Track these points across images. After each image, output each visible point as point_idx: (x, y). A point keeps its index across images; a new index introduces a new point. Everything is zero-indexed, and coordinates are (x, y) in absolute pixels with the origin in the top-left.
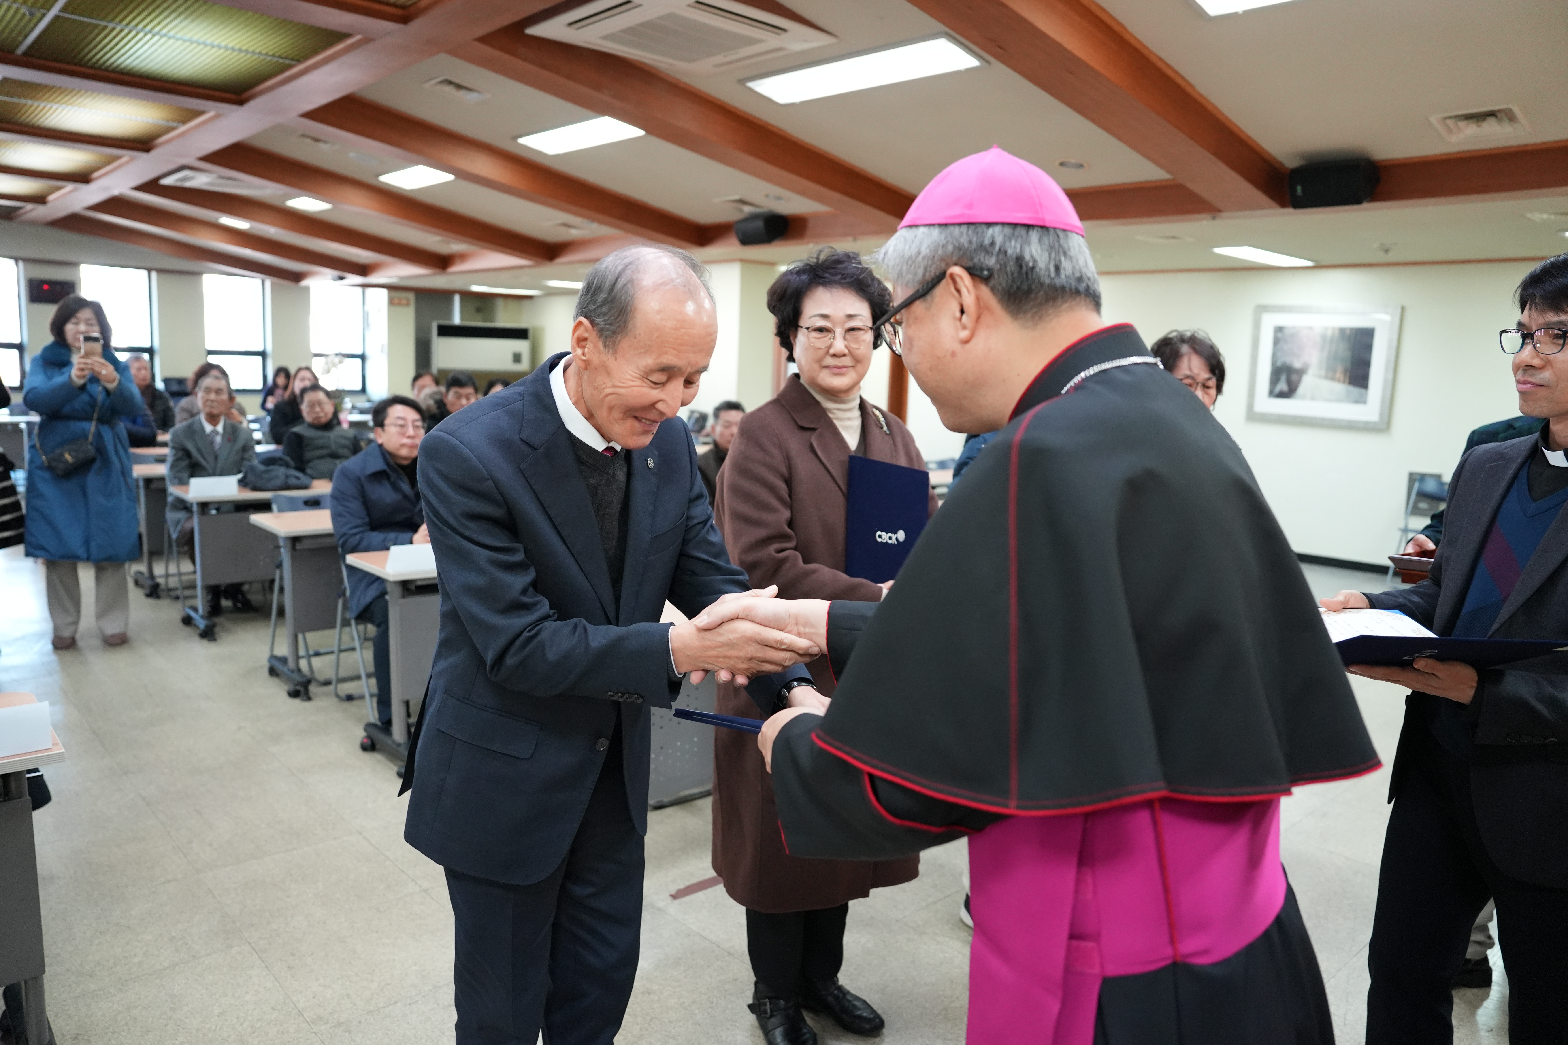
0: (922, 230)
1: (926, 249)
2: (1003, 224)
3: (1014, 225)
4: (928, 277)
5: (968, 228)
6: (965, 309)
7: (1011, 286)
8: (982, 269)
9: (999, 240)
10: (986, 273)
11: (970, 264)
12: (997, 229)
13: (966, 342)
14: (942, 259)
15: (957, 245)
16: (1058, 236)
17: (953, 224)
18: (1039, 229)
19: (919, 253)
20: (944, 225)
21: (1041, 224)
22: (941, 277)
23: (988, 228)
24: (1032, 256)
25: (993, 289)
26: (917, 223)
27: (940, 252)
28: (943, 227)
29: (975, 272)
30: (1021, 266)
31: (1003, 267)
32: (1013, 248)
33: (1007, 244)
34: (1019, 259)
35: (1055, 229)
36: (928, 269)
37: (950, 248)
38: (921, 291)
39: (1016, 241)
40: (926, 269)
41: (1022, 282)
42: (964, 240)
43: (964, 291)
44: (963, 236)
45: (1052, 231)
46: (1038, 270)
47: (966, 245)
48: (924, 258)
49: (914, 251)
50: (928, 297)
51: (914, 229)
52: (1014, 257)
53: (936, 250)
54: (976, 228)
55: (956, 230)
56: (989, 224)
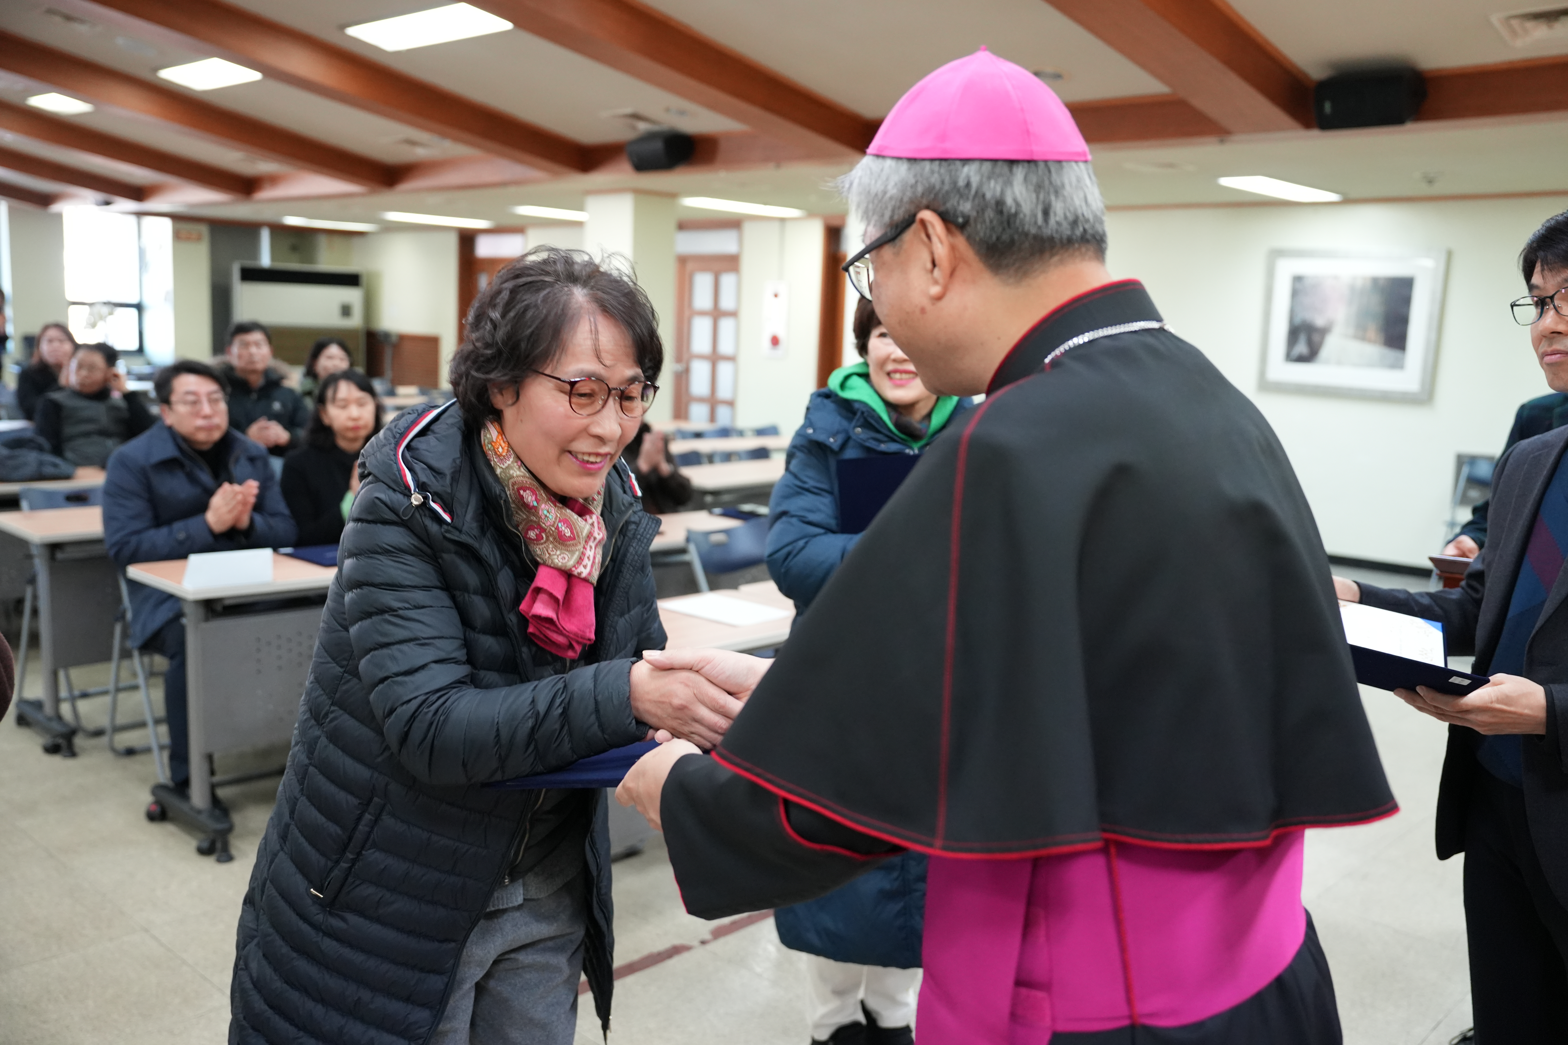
0: (889, 162)
1: (893, 187)
2: (982, 160)
3: (996, 161)
4: (896, 218)
5: (940, 165)
6: (937, 262)
7: (991, 238)
8: (956, 215)
9: (975, 180)
10: (961, 219)
11: (942, 209)
12: (975, 166)
13: (938, 298)
14: (911, 201)
15: (928, 185)
16: (1049, 170)
17: (923, 160)
18: (1026, 165)
19: (886, 191)
20: (912, 160)
21: (1030, 157)
22: (909, 221)
23: (964, 165)
24: (1015, 200)
25: (969, 239)
26: (884, 153)
27: (909, 193)
28: (913, 162)
29: (948, 219)
30: (1002, 212)
31: (981, 213)
32: (993, 189)
33: (986, 184)
34: (999, 204)
35: (1045, 162)
36: (896, 210)
37: (920, 189)
38: (887, 237)
39: (996, 182)
40: (893, 210)
41: (1003, 231)
42: (935, 179)
43: (935, 239)
44: (933, 174)
45: (1042, 164)
46: (1021, 216)
47: (938, 185)
48: (891, 197)
49: (880, 188)
50: (897, 243)
51: (881, 160)
52: (993, 201)
53: (905, 190)
54: (949, 165)
55: (927, 167)
56: (966, 161)
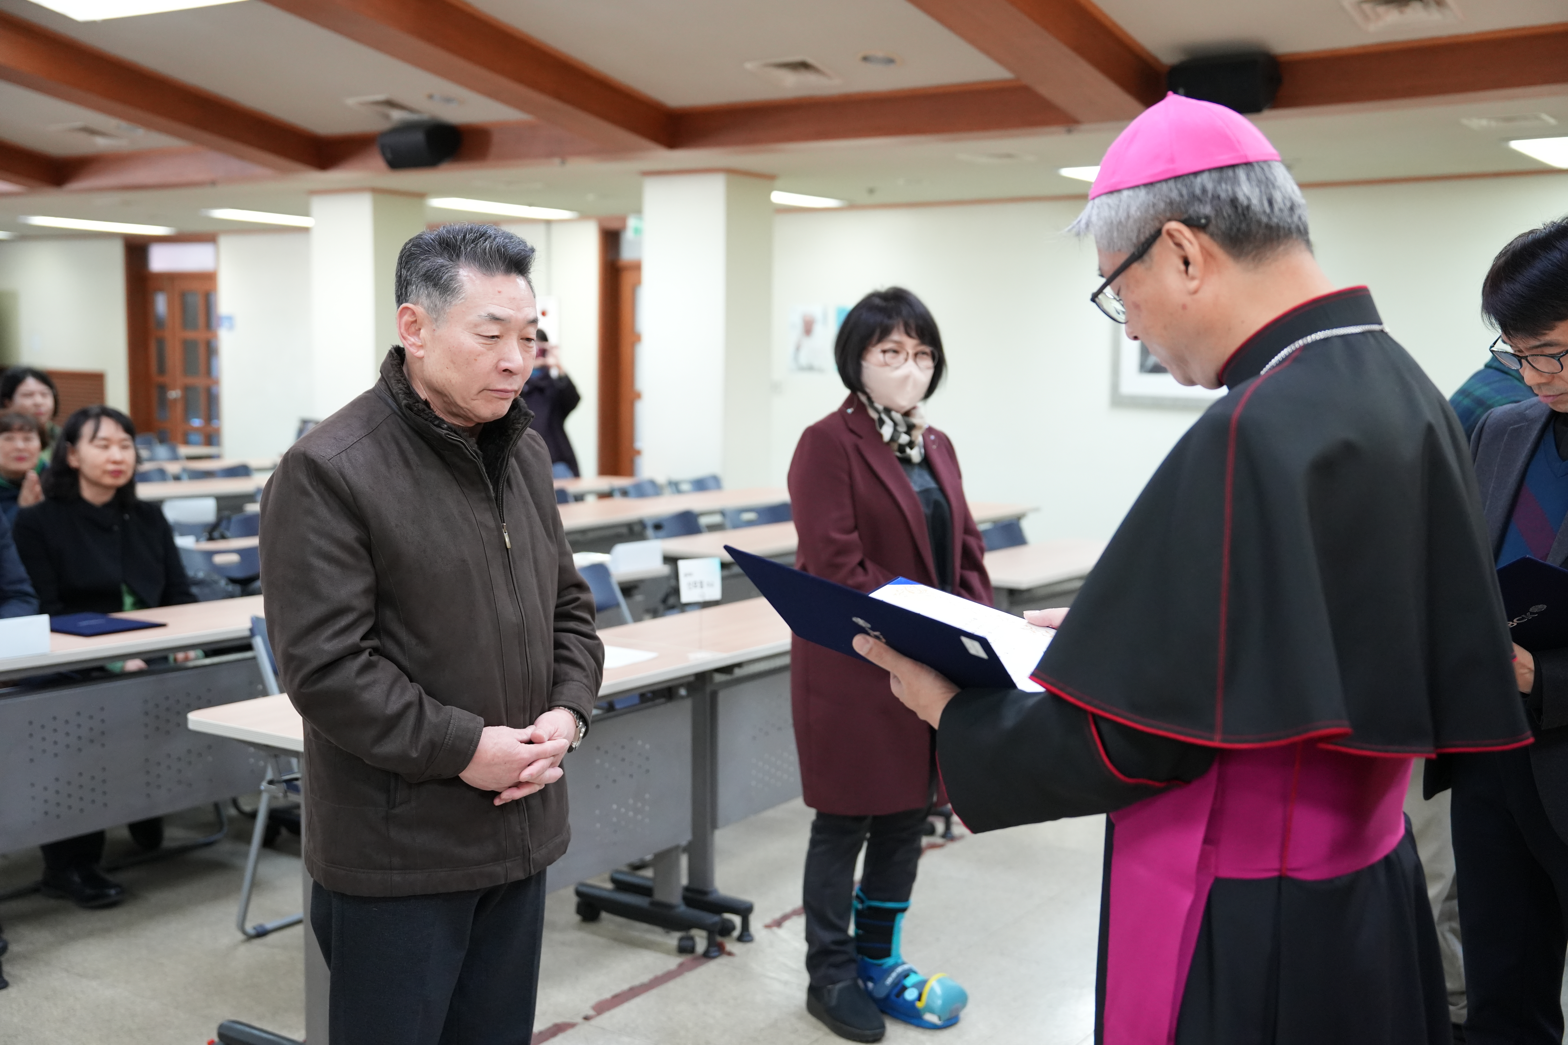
0: (1125, 193)
1: (1136, 211)
2: (1210, 170)
3: (1221, 169)
4: (1142, 238)
5: (1175, 182)
6: (1190, 261)
7: (1231, 229)
8: (1199, 219)
9: (1210, 186)
10: (1203, 221)
11: (1185, 216)
12: (1205, 176)
13: (1195, 292)
14: (1155, 218)
15: (1168, 201)
16: (1263, 169)
17: (1160, 181)
18: (1244, 167)
19: (1128, 217)
20: (1149, 185)
21: (1244, 161)
22: (1157, 234)
23: (1196, 177)
24: (1245, 195)
25: (1212, 236)
26: (1119, 187)
27: (1152, 212)
28: (1150, 187)
29: (1194, 224)
30: (1236, 208)
31: (1218, 212)
32: (1225, 191)
33: (1219, 188)
34: (1234, 202)
35: (1257, 162)
36: (1142, 230)
37: (1162, 205)
38: (1136, 253)
39: (1226, 183)
40: (1139, 231)
41: (1241, 222)
42: (1174, 195)
43: (1185, 243)
44: (1172, 191)
45: (1255, 164)
46: (1253, 207)
47: (1178, 199)
48: (1135, 221)
49: (1122, 215)
50: (1146, 257)
51: (1116, 194)
52: (1228, 200)
53: (1147, 211)
54: (1184, 180)
55: (1164, 187)
56: (1196, 174)
